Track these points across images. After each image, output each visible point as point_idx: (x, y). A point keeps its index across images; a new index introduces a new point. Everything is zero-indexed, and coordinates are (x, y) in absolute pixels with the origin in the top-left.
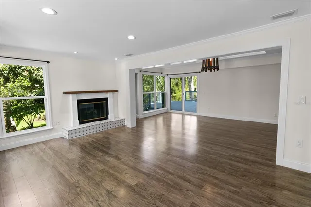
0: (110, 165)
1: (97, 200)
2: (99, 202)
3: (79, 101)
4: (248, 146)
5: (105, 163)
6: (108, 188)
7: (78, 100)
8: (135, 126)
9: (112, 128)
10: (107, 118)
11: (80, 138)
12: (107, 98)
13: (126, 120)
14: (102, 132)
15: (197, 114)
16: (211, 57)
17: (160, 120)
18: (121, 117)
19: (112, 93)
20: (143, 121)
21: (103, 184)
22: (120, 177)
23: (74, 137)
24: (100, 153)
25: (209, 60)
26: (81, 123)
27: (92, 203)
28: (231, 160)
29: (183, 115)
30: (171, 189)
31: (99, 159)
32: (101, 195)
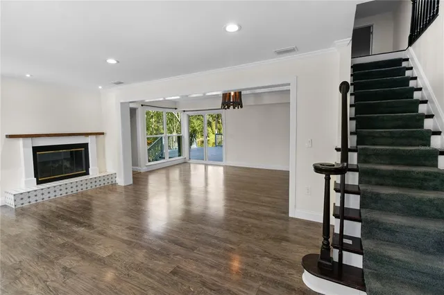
0: (76, 236)
1: (44, 282)
2: (48, 283)
3: (35, 149)
4: (269, 199)
5: (69, 235)
6: (67, 265)
7: (33, 147)
8: (131, 182)
9: (94, 187)
10: (87, 173)
11: (36, 205)
12: (87, 144)
13: (117, 175)
14: (77, 194)
15: (224, 163)
16: (232, 91)
17: (175, 174)
18: (110, 170)
19: (94, 136)
20: (147, 176)
21: (60, 261)
22: (88, 249)
23: (26, 204)
24: (66, 223)
25: (230, 94)
26: (39, 183)
27: (37, 285)
28: (242, 216)
29: (206, 165)
30: (156, 255)
31: (62, 230)
32: (53, 274)
